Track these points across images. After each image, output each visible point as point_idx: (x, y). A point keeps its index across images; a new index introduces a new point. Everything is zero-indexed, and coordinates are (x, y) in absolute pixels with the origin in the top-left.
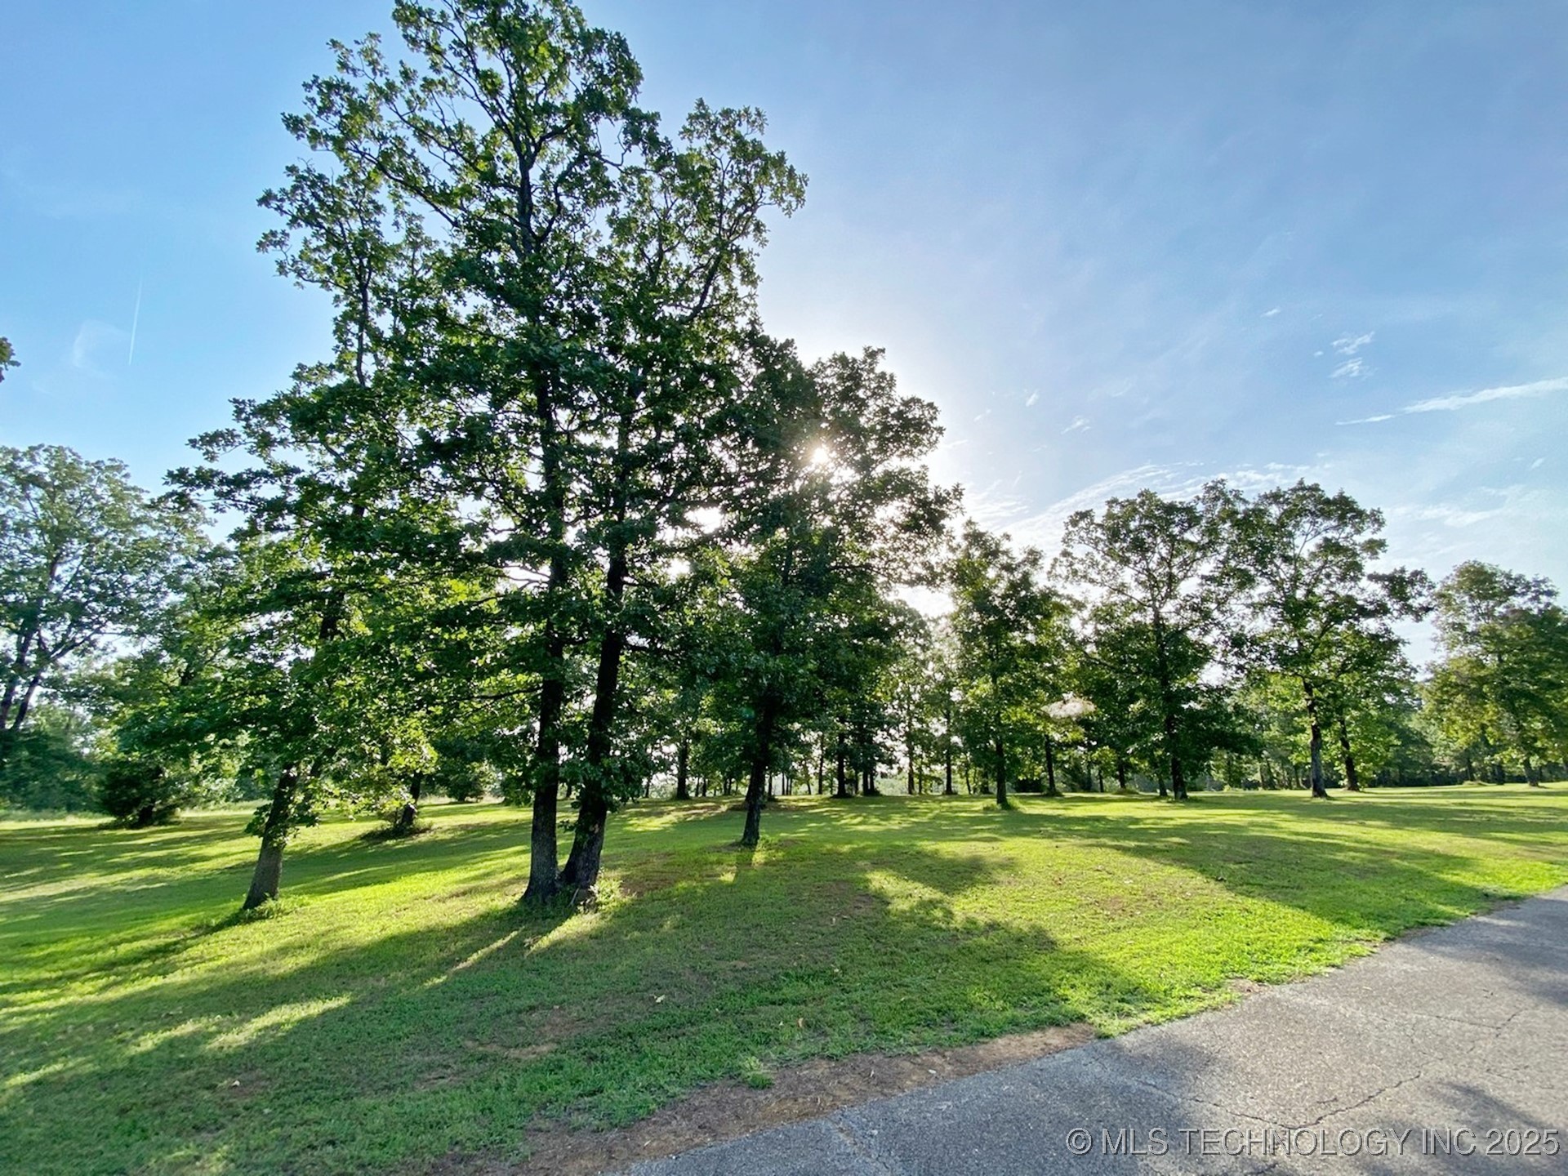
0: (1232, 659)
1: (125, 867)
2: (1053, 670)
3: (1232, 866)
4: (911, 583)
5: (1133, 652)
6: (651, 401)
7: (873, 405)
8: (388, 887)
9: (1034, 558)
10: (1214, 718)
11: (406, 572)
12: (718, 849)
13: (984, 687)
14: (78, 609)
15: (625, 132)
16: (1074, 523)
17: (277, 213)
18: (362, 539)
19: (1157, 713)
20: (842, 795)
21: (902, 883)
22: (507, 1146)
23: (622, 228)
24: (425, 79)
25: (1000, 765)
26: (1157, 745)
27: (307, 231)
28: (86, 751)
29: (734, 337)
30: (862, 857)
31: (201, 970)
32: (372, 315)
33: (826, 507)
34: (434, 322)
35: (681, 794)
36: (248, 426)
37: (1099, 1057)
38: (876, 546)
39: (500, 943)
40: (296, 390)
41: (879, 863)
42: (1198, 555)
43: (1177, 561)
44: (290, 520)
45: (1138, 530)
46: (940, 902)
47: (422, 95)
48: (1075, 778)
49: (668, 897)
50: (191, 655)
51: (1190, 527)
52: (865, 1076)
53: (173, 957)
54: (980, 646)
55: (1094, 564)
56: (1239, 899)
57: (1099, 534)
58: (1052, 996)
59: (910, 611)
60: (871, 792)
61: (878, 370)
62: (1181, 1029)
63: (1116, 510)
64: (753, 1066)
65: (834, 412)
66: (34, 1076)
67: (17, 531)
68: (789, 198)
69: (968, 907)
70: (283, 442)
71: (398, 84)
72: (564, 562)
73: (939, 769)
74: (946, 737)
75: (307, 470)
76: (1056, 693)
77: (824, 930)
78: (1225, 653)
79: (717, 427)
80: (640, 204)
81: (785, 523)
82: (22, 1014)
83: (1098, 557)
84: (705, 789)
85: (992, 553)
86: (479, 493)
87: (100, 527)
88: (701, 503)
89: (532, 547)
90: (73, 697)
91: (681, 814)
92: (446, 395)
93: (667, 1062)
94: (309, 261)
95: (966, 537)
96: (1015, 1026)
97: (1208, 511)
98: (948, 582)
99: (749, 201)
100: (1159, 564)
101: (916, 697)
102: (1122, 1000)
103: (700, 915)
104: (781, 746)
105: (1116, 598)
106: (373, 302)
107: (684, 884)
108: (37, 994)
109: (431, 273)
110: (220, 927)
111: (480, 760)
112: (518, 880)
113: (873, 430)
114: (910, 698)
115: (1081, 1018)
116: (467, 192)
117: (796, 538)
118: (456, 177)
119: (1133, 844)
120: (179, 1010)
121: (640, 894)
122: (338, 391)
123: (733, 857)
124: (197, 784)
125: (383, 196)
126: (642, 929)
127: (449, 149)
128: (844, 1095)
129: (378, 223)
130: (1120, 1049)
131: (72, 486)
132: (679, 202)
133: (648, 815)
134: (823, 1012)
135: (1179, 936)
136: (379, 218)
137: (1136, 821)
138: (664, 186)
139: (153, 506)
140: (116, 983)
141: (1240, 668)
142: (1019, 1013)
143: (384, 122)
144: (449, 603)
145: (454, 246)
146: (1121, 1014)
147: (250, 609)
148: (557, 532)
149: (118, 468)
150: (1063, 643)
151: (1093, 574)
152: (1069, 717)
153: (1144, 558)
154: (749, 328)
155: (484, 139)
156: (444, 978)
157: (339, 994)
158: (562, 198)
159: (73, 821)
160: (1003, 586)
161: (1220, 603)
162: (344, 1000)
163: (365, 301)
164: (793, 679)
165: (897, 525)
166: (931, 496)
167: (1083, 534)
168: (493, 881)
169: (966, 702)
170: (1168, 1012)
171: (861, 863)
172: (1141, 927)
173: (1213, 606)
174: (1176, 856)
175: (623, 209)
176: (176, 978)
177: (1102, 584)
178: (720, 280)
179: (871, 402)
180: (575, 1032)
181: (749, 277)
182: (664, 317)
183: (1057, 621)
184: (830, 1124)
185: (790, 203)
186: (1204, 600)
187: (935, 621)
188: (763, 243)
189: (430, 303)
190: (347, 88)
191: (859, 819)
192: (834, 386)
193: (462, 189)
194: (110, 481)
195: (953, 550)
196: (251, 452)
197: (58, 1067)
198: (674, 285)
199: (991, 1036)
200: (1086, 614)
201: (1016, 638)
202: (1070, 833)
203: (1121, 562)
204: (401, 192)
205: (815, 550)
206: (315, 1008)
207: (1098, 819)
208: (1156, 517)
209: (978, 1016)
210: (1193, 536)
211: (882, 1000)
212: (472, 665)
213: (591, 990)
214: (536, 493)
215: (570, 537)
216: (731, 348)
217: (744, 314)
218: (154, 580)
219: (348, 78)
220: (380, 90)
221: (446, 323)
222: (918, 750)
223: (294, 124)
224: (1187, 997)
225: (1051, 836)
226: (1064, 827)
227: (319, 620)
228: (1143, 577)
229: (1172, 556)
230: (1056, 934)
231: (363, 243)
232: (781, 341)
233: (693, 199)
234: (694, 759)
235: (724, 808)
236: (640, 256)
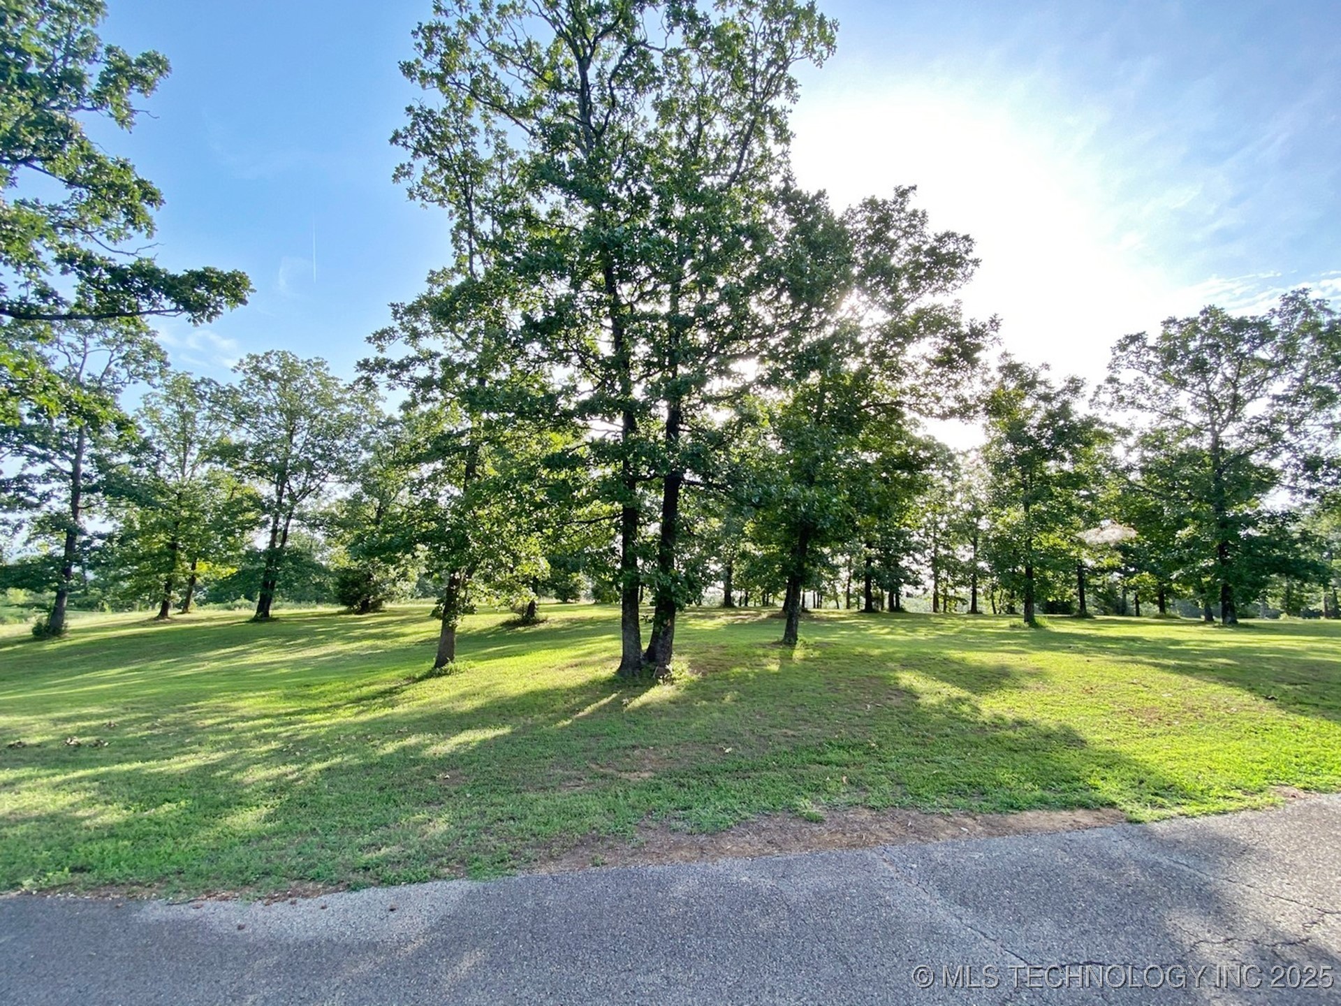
0: (1304, 484)
1: (358, 639)
2: (1091, 497)
3: (1285, 687)
4: (944, 417)
5: (1185, 478)
6: (696, 268)
7: (904, 244)
8: (524, 658)
9: (1075, 386)
10: (1275, 545)
11: (520, 428)
12: (763, 646)
13: (1015, 515)
14: (310, 466)
15: (668, 16)
16: (1123, 347)
17: (403, 148)
18: (491, 403)
19: (1209, 539)
20: (869, 610)
21: (930, 682)
22: (629, 834)
23: (665, 110)
24: (499, 6)
25: (1029, 588)
26: (1206, 571)
27: (425, 160)
28: (324, 563)
29: (769, 197)
30: (892, 660)
31: (414, 705)
32: (476, 223)
33: (858, 350)
34: (522, 221)
35: (728, 603)
36: (402, 324)
37: (1130, 837)
38: (907, 383)
39: (605, 701)
40: (431, 292)
41: (907, 664)
42: (1270, 374)
43: (1243, 381)
44: (436, 393)
45: (1199, 350)
46: (968, 699)
47: (498, 22)
48: (1108, 602)
49: (726, 678)
50: (383, 497)
51: (1262, 343)
52: (903, 824)
53: (396, 697)
54: (1011, 476)
55: (1144, 389)
56: (1291, 716)
57: (1152, 356)
58: (1081, 784)
59: (939, 445)
60: (896, 609)
61: (909, 208)
62: (1216, 823)
63: (1174, 330)
64: (806, 805)
65: (865, 256)
66: (325, 765)
67: (267, 413)
68: (820, 48)
69: (992, 706)
70: (426, 333)
71: (479, 16)
72: (633, 413)
73: (965, 592)
74: (973, 561)
75: (445, 354)
76: (1093, 520)
77: (860, 713)
78: (1295, 478)
79: (755, 284)
80: (680, 83)
81: (820, 366)
82: (312, 728)
83: (1149, 381)
84: (747, 600)
85: (1028, 384)
86: (567, 361)
87: (316, 407)
88: (741, 356)
89: (610, 402)
90: (313, 526)
91: (730, 618)
92: (537, 281)
93: (738, 795)
94: (428, 185)
95: (1001, 369)
96: (1044, 803)
97: (1284, 325)
98: (982, 413)
99: (781, 59)
100: (1222, 385)
101: (942, 526)
102: (1157, 794)
103: (753, 694)
104: (815, 565)
105: (1168, 423)
106: (478, 211)
107: (738, 670)
108: (318, 716)
109: (517, 179)
110: (421, 679)
111: (577, 571)
112: (613, 658)
113: (905, 269)
114: (936, 527)
115: (1112, 805)
116: (539, 103)
117: (829, 380)
118: (528, 91)
119: (1172, 662)
120: (405, 729)
121: (704, 674)
122: (461, 289)
123: (776, 652)
124: (395, 585)
125: (476, 120)
126: (709, 700)
127: (522, 66)
128: (886, 836)
129: (473, 144)
130: (1152, 833)
131: (295, 379)
132: (716, 74)
133: (703, 617)
134: (862, 774)
135: (1221, 745)
136: (474, 139)
137: (1177, 643)
138: (700, 62)
139: (351, 388)
140: (363, 711)
141: (1311, 493)
142: (1047, 794)
143: (472, 54)
144: (550, 451)
145: (531, 153)
146: (1153, 804)
147: (419, 460)
148: (627, 390)
149: (321, 364)
150: (1103, 472)
151: (1142, 399)
152: (1107, 543)
153: (1204, 379)
154: (783, 185)
155: (549, 50)
156: (570, 721)
157: (503, 726)
158: (615, 92)
159: (322, 609)
160: (1039, 416)
161: (1293, 424)
162: (506, 730)
163: (471, 212)
164: (827, 507)
165: (929, 361)
166: (966, 330)
167: (1132, 358)
168: (595, 658)
169: (996, 529)
170: (1205, 808)
171: (891, 665)
172: (1179, 735)
173: (1284, 428)
174: (1222, 675)
175: (666, 93)
176: (399, 710)
177: (1153, 409)
178: (755, 145)
179: (902, 242)
180: (667, 766)
181: (783, 135)
182: (706, 189)
183: (1097, 449)
184: (875, 855)
185: (821, 52)
186: (1274, 421)
187: (964, 454)
188: (795, 100)
189: (516, 206)
190: (443, 29)
191: (887, 630)
192: (864, 230)
193: (536, 100)
194: (318, 374)
195: (986, 383)
196: (406, 343)
197: (338, 760)
198: (712, 156)
199: (1020, 809)
200: (1131, 441)
201: (1051, 467)
202: (1103, 650)
203: (1176, 386)
204: (490, 113)
205: (848, 390)
206: (489, 734)
207: (1134, 639)
208: (1221, 335)
209: (1008, 792)
210: (1265, 353)
211: (916, 770)
212: (574, 497)
213: (675, 739)
214: (609, 358)
215: (638, 393)
216: (765, 207)
217: (778, 172)
218: (353, 443)
219: (443, 19)
220: (466, 24)
221: (532, 221)
222: (943, 574)
223: (408, 69)
224: (1225, 797)
225: (1081, 652)
226: (1098, 645)
227: (464, 467)
228: (1202, 400)
229: (1238, 375)
230: (1087, 735)
231: (465, 163)
232: (814, 193)
233: (728, 68)
234: (738, 576)
235: (764, 616)
236: (682, 133)
